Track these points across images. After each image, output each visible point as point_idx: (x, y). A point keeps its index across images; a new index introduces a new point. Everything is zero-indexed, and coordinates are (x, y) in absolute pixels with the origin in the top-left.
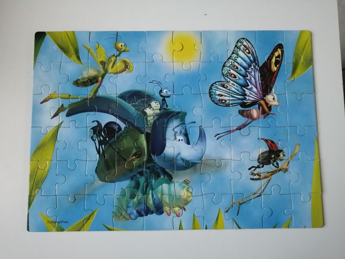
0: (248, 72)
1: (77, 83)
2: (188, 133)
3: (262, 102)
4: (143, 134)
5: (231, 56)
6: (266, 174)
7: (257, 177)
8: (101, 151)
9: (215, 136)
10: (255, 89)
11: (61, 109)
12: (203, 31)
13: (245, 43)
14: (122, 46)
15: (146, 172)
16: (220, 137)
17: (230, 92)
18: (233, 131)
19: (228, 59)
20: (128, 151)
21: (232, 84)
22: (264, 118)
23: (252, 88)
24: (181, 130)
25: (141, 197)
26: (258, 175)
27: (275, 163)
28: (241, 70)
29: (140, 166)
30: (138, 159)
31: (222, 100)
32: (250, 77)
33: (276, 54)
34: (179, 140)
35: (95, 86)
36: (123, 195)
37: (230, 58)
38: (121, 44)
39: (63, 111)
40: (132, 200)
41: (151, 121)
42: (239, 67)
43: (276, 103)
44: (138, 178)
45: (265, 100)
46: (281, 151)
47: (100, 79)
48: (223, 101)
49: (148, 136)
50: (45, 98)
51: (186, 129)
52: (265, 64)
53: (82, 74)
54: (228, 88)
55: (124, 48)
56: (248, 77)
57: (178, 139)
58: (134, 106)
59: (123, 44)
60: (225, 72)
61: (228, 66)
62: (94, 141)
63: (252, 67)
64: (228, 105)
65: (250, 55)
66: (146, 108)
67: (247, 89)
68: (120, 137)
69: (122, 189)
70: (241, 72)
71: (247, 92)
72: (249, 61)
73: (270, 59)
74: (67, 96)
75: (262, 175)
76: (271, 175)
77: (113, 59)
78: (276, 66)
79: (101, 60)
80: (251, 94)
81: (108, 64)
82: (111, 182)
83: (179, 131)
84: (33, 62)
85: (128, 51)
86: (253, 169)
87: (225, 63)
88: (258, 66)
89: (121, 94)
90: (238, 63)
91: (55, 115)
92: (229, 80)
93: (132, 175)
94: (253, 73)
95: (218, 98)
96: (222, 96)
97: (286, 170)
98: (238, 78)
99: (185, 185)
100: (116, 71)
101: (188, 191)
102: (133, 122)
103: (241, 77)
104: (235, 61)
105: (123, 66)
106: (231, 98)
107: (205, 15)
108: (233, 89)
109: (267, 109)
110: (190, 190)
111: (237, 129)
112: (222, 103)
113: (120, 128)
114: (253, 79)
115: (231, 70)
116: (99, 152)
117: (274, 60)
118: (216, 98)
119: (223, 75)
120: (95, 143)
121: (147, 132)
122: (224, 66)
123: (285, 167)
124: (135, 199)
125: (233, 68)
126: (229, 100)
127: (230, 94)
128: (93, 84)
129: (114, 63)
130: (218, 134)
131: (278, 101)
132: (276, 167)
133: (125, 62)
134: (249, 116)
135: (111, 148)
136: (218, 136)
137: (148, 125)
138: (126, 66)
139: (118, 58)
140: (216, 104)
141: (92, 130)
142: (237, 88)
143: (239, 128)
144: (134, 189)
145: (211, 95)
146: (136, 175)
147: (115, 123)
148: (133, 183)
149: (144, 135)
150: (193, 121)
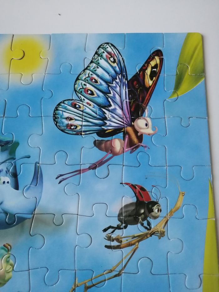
0: (111, 87)
2: (18, 173)
3: (129, 129)
5: (88, 66)
6: (130, 239)
7: (115, 243)
9: (57, 178)
10: (119, 111)
12: (54, 35)
13: (109, 49)
16: (64, 180)
17: (84, 114)
18: (84, 170)
19: (84, 70)
21: (88, 103)
22: (131, 153)
23: (115, 109)
24: (9, 168)
26: (118, 240)
27: (145, 223)
28: (101, 85)
31: (72, 125)
32: (114, 95)
33: (153, 63)
34: (4, 182)
37: (86, 69)
42: (99, 80)
43: (149, 131)
45: (133, 127)
46: (155, 203)
48: (72, 128)
51: (15, 167)
52: (136, 77)
54: (81, 109)
56: (110, 93)
57: (2, 181)
60: (78, 87)
61: (83, 78)
63: (118, 80)
64: (79, 133)
65: (115, 65)
67: (109, 110)
70: (101, 87)
71: (108, 114)
72: (113, 72)
73: (143, 69)
75: (124, 241)
76: (139, 241)
78: (152, 79)
80: (114, 117)
83: (5, 169)
86: (110, 230)
87: (80, 74)
88: (127, 79)
90: (98, 76)
92: (83, 98)
94: (118, 89)
95: (66, 122)
96: (71, 119)
97: (162, 234)
98: (96, 95)
99: (5, 253)
101: (7, 262)
103: (101, 94)
104: (94, 72)
106: (84, 123)
107: (60, 15)
108: (88, 110)
109: (135, 140)
110: (11, 261)
111: (90, 168)
112: (70, 130)
114: (117, 96)
115: (88, 85)
117: (148, 71)
118: (63, 123)
119: (76, 91)
122: (77, 79)
123: (160, 228)
125: (90, 82)
126: (82, 126)
127: (84, 117)
130: (61, 175)
131: (154, 128)
132: (146, 228)
134: (110, 150)
136: (61, 178)
140: (62, 131)
142: (94, 109)
143: (94, 167)
145: (56, 118)
150: (27, 154)
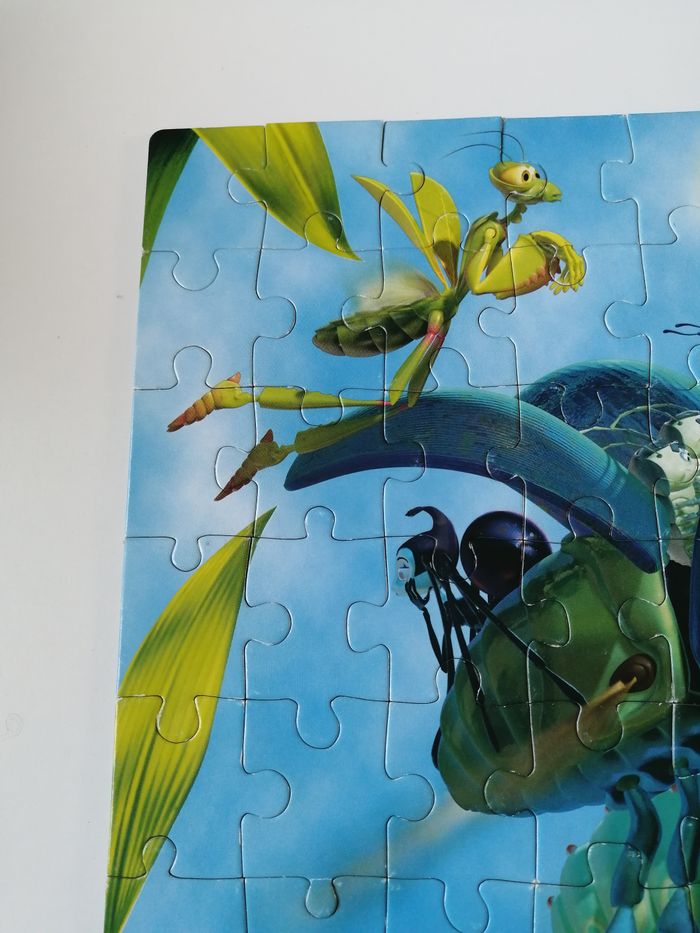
1: (330, 338)
4: (651, 569)
8: (457, 653)
11: (263, 454)
14: (526, 177)
15: (684, 763)
20: (588, 654)
25: (674, 899)
29: (652, 733)
30: (640, 696)
35: (417, 348)
36: (577, 881)
38: (521, 170)
39: (273, 462)
40: (626, 913)
41: (687, 509)
44: (646, 796)
47: (437, 317)
49: (677, 580)
50: (188, 405)
53: (353, 298)
55: (535, 187)
58: (601, 439)
59: (532, 171)
62: (421, 603)
66: (656, 448)
68: (547, 588)
69: (570, 848)
74: (289, 396)
77: (491, 232)
79: (436, 237)
81: (471, 256)
82: (510, 813)
84: (140, 251)
85: (555, 199)
89: (539, 385)
91: (235, 484)
93: (616, 777)
100: (507, 285)
102: (603, 516)
105: (539, 263)
113: (541, 545)
116: (444, 658)
120: (427, 616)
121: (672, 565)
124: (643, 909)
128: (407, 340)
129: (497, 250)
133: (544, 244)
135: (506, 640)
137: (673, 525)
138: (553, 264)
139: (511, 227)
141: (408, 554)
144: (633, 855)
146: (636, 780)
147: (516, 520)
148: (625, 821)
149: (657, 575)
